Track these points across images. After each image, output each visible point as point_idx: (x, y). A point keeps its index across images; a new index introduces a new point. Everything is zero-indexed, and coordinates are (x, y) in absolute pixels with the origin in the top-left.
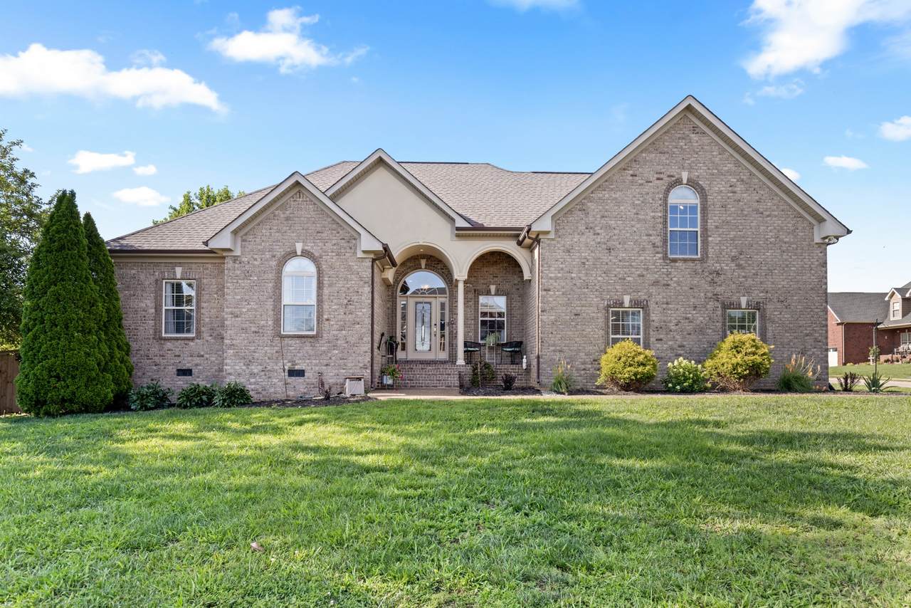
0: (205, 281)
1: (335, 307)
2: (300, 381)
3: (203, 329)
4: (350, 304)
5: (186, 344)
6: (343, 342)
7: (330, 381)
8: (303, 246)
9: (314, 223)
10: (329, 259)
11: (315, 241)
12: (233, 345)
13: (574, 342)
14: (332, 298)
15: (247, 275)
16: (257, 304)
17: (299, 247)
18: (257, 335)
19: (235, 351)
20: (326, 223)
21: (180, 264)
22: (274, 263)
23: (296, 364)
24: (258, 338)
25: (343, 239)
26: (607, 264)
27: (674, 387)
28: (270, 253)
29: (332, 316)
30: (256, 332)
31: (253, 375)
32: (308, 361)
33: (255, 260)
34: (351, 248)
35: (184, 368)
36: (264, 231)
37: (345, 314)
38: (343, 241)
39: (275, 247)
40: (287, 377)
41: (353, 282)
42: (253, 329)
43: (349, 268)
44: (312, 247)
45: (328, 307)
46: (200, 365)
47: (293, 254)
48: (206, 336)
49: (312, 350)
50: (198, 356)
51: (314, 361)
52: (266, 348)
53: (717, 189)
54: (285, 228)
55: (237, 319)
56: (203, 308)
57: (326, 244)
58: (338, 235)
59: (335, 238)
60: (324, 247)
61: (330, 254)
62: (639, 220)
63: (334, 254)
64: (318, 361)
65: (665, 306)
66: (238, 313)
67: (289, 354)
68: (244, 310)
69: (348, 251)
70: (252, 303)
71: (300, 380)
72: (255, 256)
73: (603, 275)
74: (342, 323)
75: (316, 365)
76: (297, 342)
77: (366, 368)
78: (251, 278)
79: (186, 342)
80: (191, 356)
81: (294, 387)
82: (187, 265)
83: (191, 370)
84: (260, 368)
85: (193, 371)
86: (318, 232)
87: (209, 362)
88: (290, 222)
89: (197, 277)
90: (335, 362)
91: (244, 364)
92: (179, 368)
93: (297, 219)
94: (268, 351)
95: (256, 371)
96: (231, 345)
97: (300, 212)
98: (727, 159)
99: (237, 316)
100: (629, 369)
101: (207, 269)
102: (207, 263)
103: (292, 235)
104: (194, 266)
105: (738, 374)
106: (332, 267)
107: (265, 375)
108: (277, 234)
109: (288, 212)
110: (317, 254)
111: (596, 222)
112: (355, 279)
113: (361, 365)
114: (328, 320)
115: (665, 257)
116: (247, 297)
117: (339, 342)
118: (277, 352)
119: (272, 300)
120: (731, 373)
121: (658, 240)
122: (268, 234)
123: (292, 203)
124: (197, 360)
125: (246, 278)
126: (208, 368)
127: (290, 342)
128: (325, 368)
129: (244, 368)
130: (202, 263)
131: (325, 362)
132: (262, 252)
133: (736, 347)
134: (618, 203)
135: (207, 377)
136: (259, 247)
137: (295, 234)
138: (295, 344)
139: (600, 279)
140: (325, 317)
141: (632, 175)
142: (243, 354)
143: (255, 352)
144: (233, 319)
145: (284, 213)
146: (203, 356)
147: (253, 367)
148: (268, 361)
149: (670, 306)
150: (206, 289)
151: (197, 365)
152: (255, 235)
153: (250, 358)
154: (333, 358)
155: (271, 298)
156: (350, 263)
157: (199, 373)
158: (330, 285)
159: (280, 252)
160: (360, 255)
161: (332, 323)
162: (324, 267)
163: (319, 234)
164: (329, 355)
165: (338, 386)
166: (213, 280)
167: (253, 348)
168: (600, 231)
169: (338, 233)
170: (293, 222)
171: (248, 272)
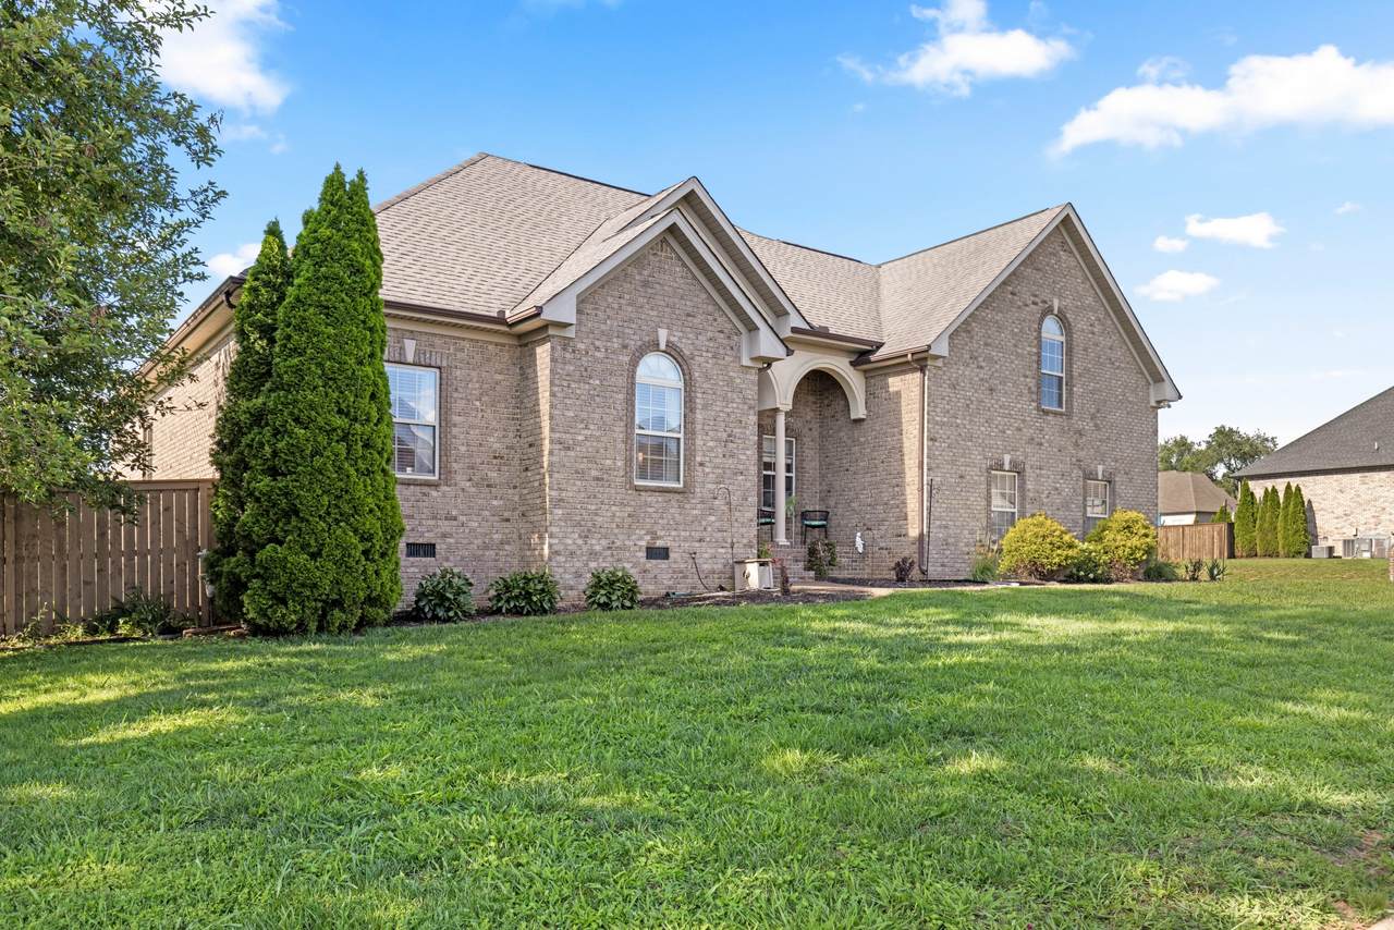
0: (458, 373)
1: (711, 444)
2: (663, 566)
3: (454, 465)
4: (732, 442)
5: (424, 494)
6: (723, 502)
7: (705, 566)
8: (669, 335)
9: (682, 298)
10: (702, 363)
11: (684, 329)
12: (561, 500)
13: (958, 515)
14: (706, 428)
15: (584, 374)
16: (599, 428)
17: (663, 335)
18: (600, 483)
19: (566, 511)
20: (700, 300)
21: (412, 335)
22: (627, 359)
23: (658, 538)
24: (601, 490)
25: (721, 332)
26: (989, 410)
27: (1087, 575)
28: (620, 340)
29: (707, 459)
30: (598, 479)
31: (593, 554)
32: (673, 533)
33: (597, 349)
34: (732, 348)
35: (421, 541)
36: (610, 300)
37: (724, 456)
38: (722, 335)
39: (627, 331)
40: (644, 560)
41: (735, 405)
42: (594, 473)
43: (730, 383)
44: (680, 338)
45: (702, 443)
46: (451, 536)
47: (654, 346)
48: (461, 479)
49: (680, 514)
50: (446, 519)
51: (683, 533)
52: (614, 508)
53: (1080, 325)
54: (641, 300)
55: (569, 453)
56: (455, 425)
57: (700, 337)
58: (715, 324)
59: (710, 328)
60: (696, 342)
61: (704, 354)
62: (1018, 355)
63: (710, 355)
64: (688, 534)
65: (1038, 471)
66: (571, 442)
67: (648, 520)
68: (580, 438)
69: (728, 352)
70: (592, 427)
71: (663, 564)
72: (597, 343)
73: (986, 425)
74: (720, 471)
75: (685, 540)
76: (660, 499)
77: (751, 547)
78: (591, 381)
79: (426, 489)
80: (434, 518)
81: (655, 577)
82: (424, 338)
83: (433, 546)
84: (604, 542)
85: (437, 547)
86: (688, 315)
87: (467, 531)
88: (650, 291)
89: (444, 364)
90: (711, 535)
91: (580, 536)
92: (411, 541)
93: (657, 286)
94: (618, 514)
95: (597, 548)
96: (560, 500)
97: (662, 276)
98: (1088, 291)
99: (568, 449)
100: (1059, 552)
101: (462, 350)
102: (464, 339)
103: (652, 313)
104: (438, 341)
105: (1135, 559)
106: (707, 378)
107: (612, 555)
108: (630, 309)
109: (646, 273)
110: (687, 352)
111: (980, 351)
112: (737, 400)
113: (745, 541)
114: (701, 464)
115: (1038, 408)
116: (584, 415)
117: (717, 502)
118: (629, 516)
119: (622, 424)
120: (1127, 559)
121: (1032, 383)
122: (616, 306)
123: (651, 257)
124: (445, 526)
125: (583, 379)
126: (465, 541)
127: (649, 499)
128: (697, 545)
129: (580, 542)
130: (454, 338)
131: (697, 535)
132: (608, 336)
133: (1128, 527)
134: (1000, 328)
135: (463, 558)
136: (603, 327)
137: (655, 313)
138: (657, 502)
139: (982, 429)
140: (698, 459)
141: (1012, 293)
142: (578, 518)
143: (596, 515)
144: (563, 453)
145: (640, 274)
146: (455, 519)
147: (594, 542)
148: (616, 531)
149: (1043, 472)
150: (460, 390)
151: (444, 536)
152: (596, 304)
153: (590, 524)
154: (709, 529)
155: (621, 420)
156: (731, 374)
157: (449, 548)
158: (705, 407)
159: (634, 343)
160: (746, 361)
161: (707, 470)
162: (697, 374)
163: (690, 319)
164: (704, 523)
165: (716, 576)
166: (474, 374)
167: (593, 507)
168: (983, 364)
169: (715, 320)
170: (653, 291)
171: (586, 370)
